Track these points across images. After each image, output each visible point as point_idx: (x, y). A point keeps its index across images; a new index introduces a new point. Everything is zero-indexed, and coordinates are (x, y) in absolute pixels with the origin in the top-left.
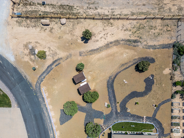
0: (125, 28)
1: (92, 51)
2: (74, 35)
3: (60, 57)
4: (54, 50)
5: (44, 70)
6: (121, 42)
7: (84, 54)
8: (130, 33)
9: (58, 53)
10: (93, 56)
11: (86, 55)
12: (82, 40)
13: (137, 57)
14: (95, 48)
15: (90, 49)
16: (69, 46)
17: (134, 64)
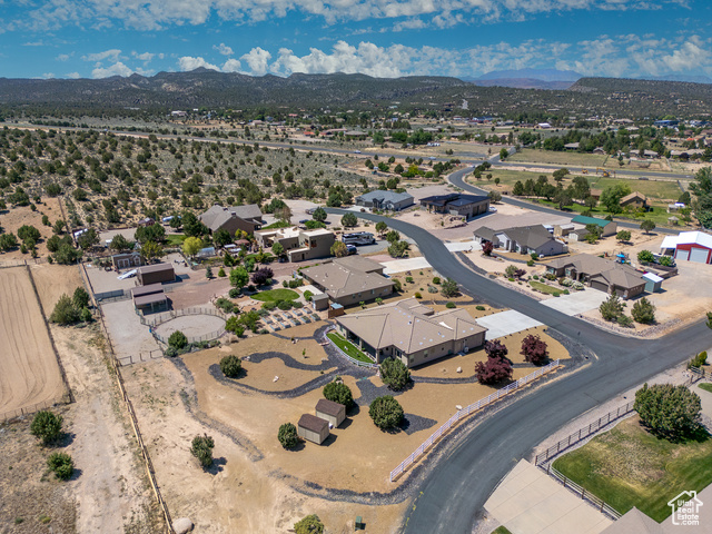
0: (160, 418)
1: (238, 443)
2: (214, 490)
3: (291, 490)
4: (278, 512)
5: (346, 504)
6: (195, 411)
7: (255, 453)
8: (168, 408)
9: (282, 499)
10: (249, 436)
11: (255, 448)
12: (221, 469)
13: (219, 384)
14: (230, 439)
15: (236, 447)
16: (249, 486)
17: (233, 382)
